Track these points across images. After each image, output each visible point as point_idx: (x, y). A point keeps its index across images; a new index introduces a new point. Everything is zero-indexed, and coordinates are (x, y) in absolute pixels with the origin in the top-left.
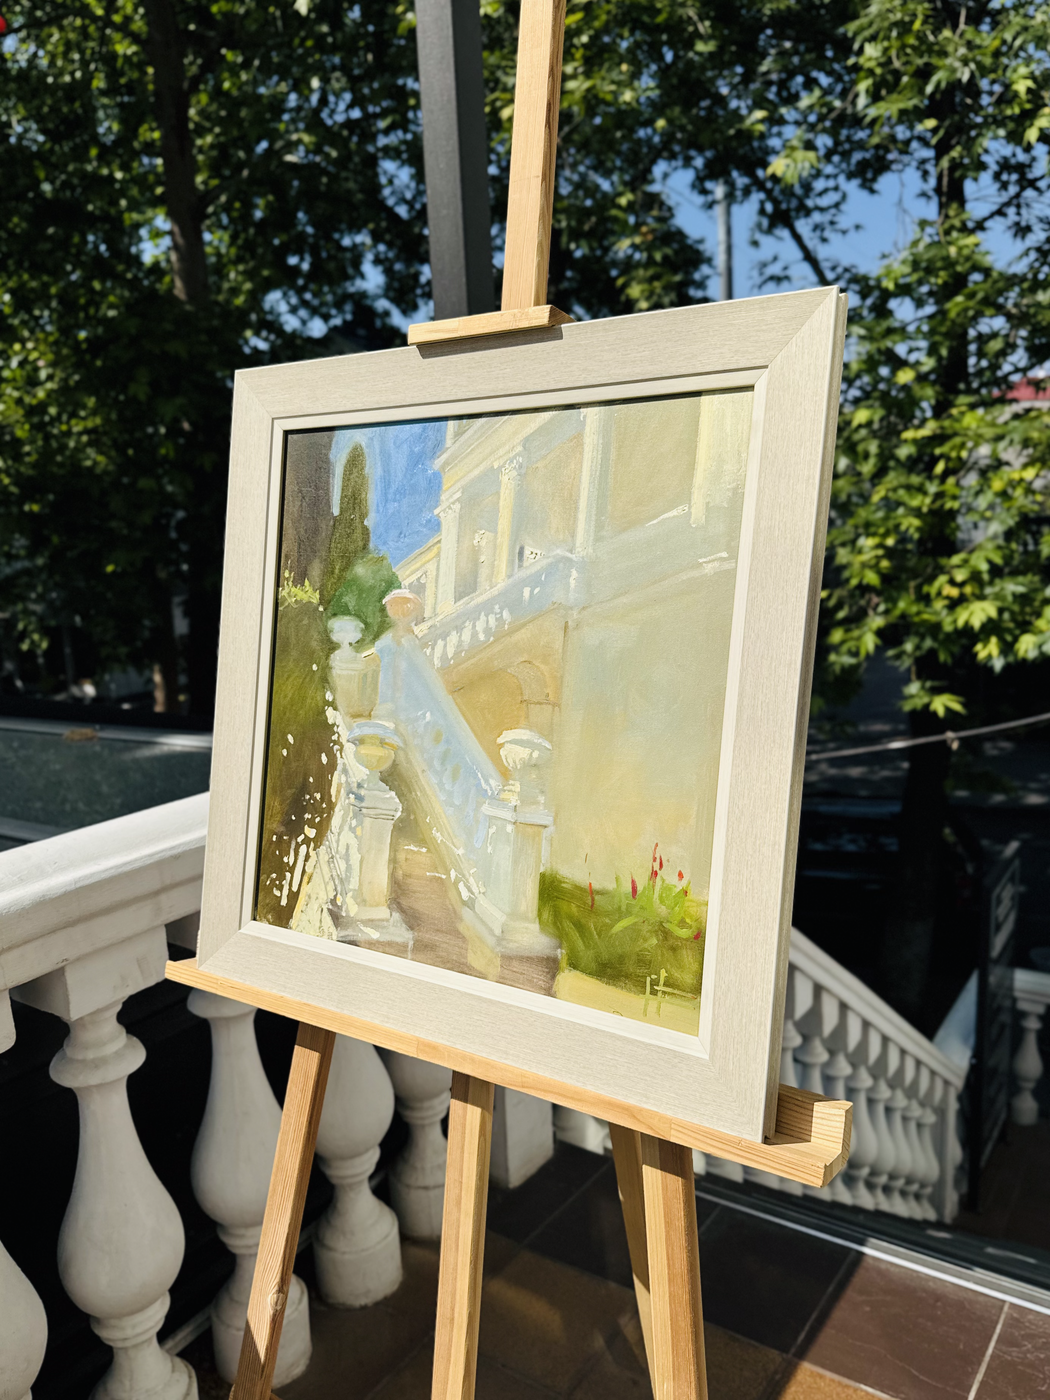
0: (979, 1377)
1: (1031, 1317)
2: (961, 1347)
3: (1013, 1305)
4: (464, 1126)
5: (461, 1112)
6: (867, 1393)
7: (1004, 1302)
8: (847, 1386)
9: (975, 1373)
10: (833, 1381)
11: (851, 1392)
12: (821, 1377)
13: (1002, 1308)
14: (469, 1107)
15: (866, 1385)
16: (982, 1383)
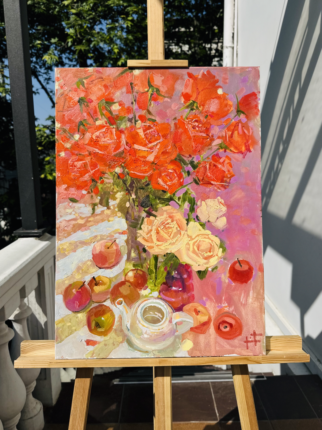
0: (215, 405)
1: (217, 383)
2: (207, 399)
3: (212, 382)
4: (163, 385)
5: (161, 381)
6: (194, 423)
7: (208, 382)
8: (188, 424)
9: (213, 405)
10: (183, 424)
11: (189, 425)
12: (180, 424)
13: (209, 384)
14: (165, 378)
15: (192, 421)
16: (217, 406)
